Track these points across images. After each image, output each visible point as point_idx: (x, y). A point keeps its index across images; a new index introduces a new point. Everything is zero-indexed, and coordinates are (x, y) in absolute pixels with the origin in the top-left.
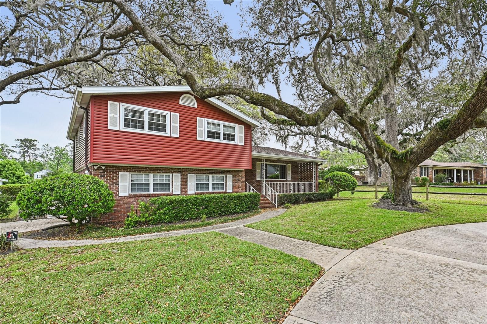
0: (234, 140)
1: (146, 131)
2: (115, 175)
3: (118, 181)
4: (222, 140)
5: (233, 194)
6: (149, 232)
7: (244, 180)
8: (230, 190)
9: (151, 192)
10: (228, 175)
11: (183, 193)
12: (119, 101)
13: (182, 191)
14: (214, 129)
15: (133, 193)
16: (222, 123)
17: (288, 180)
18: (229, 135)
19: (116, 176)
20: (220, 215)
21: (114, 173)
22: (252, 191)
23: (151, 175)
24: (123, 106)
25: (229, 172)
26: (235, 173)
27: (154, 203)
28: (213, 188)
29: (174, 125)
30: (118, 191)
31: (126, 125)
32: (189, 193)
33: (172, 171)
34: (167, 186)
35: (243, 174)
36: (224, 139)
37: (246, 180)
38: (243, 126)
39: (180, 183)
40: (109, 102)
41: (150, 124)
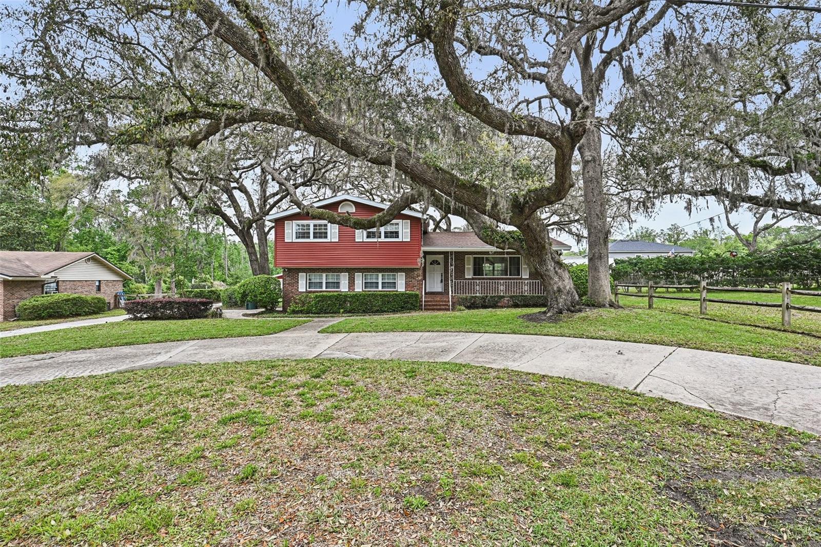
0: (397, 237)
1: (312, 239)
3: (298, 280)
4: (382, 239)
7: (420, 278)
9: (324, 289)
11: (350, 290)
12: (291, 220)
13: (349, 288)
17: (523, 277)
18: (391, 232)
19: (297, 276)
21: (296, 274)
24: (295, 223)
25: (401, 270)
26: (407, 271)
28: (383, 288)
29: (334, 231)
30: (298, 288)
32: (356, 290)
33: (339, 271)
34: (337, 285)
35: (420, 272)
36: (386, 237)
38: (409, 221)
39: (347, 282)
40: (285, 222)
41: (314, 233)
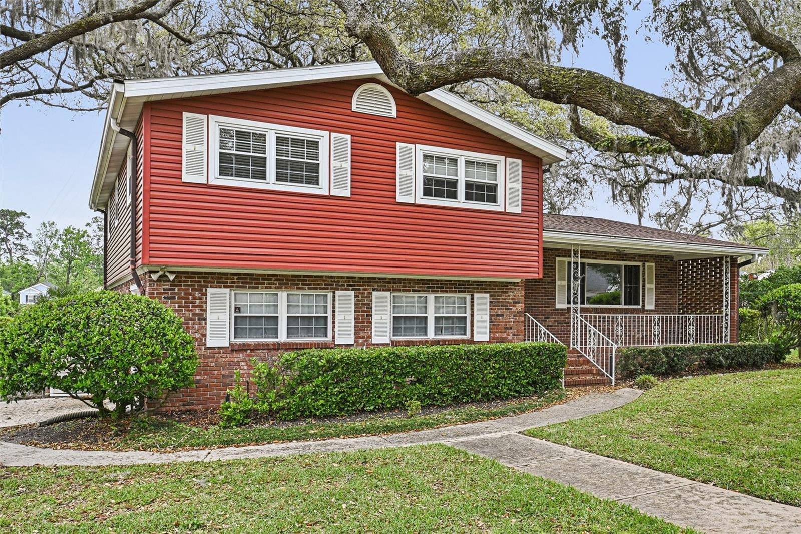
0: (493, 199)
1: (271, 183)
2: (197, 294)
3: (205, 310)
4: (461, 202)
5: (492, 346)
6: (278, 439)
7: (520, 307)
8: (482, 334)
9: (283, 337)
10: (476, 295)
11: (361, 341)
12: (206, 112)
13: (357, 336)
14: (442, 173)
15: (240, 341)
16: (462, 155)
17: (647, 307)
18: (480, 187)
19: (200, 298)
20: (456, 401)
21: (196, 290)
22: (544, 337)
23: (283, 295)
24: (216, 123)
25: (481, 286)
26: (496, 289)
27: (289, 365)
28: (438, 330)
29: (338, 164)
30: (205, 336)
31: (223, 171)
32: (375, 340)
33: (333, 283)
34: (320, 323)
35: (520, 293)
36: (468, 197)
37: (528, 308)
38: (520, 161)
39: (352, 317)
40: (185, 115)
41: (280, 164)
